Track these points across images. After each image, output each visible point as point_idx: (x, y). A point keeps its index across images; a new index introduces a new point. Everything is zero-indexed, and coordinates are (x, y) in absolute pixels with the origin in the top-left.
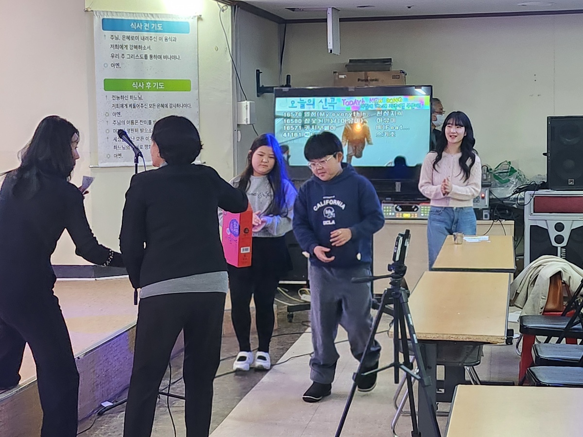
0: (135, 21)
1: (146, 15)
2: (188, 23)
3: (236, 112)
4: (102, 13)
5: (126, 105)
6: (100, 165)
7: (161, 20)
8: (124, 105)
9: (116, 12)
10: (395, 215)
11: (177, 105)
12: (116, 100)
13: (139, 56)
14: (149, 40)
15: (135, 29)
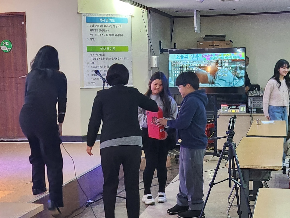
0: (101, 18)
1: (107, 15)
2: (127, 18)
3: (150, 61)
4: (86, 14)
5: (97, 58)
6: (85, 87)
7: (114, 17)
8: (96, 59)
9: (93, 14)
10: (228, 111)
11: (122, 58)
12: (93, 56)
13: (103, 34)
14: (108, 27)
15: (102, 21)
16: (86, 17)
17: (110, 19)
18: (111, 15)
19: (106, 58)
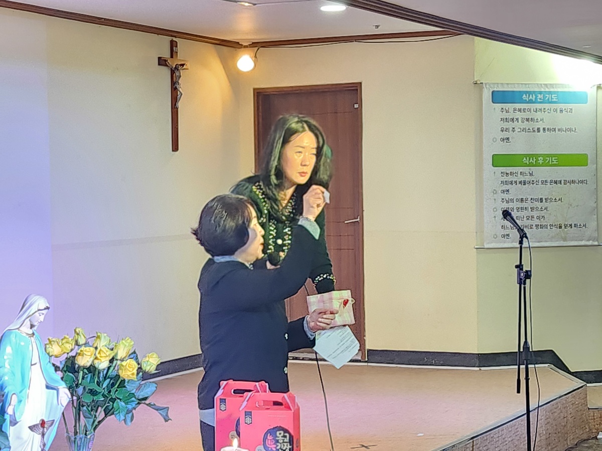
0: (526, 93)
1: (540, 86)
2: (586, 95)
4: (492, 86)
5: (516, 182)
6: (486, 247)
7: (556, 90)
9: (508, 84)
11: (572, 181)
13: (531, 129)
15: (528, 100)
16: (493, 92)
17: (546, 95)
18: (549, 87)
19: (535, 181)
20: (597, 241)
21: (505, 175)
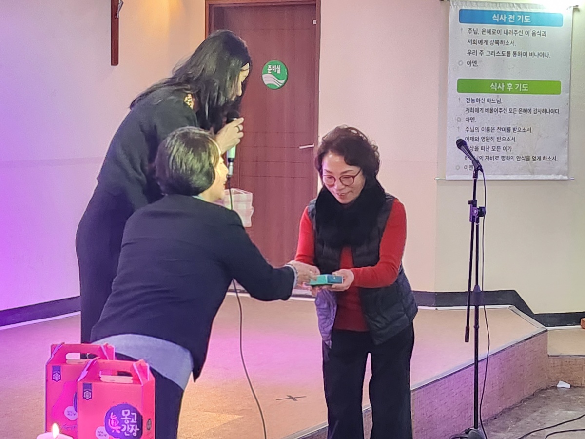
0: (499, 13)
1: (512, 5)
2: (560, 14)
4: (460, 4)
5: (482, 109)
6: (447, 178)
7: (529, 11)
8: (480, 110)
9: (476, 2)
11: (543, 110)
12: (471, 103)
13: (501, 53)
14: (514, 35)
15: (498, 21)
16: (461, 11)
17: (518, 16)
18: (521, 7)
19: (503, 109)
20: (567, 175)
21: (471, 101)
